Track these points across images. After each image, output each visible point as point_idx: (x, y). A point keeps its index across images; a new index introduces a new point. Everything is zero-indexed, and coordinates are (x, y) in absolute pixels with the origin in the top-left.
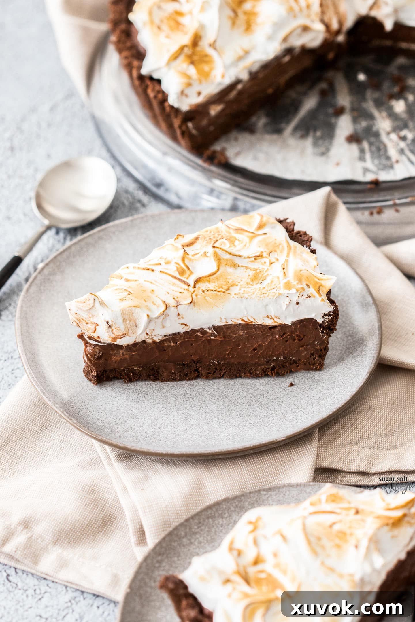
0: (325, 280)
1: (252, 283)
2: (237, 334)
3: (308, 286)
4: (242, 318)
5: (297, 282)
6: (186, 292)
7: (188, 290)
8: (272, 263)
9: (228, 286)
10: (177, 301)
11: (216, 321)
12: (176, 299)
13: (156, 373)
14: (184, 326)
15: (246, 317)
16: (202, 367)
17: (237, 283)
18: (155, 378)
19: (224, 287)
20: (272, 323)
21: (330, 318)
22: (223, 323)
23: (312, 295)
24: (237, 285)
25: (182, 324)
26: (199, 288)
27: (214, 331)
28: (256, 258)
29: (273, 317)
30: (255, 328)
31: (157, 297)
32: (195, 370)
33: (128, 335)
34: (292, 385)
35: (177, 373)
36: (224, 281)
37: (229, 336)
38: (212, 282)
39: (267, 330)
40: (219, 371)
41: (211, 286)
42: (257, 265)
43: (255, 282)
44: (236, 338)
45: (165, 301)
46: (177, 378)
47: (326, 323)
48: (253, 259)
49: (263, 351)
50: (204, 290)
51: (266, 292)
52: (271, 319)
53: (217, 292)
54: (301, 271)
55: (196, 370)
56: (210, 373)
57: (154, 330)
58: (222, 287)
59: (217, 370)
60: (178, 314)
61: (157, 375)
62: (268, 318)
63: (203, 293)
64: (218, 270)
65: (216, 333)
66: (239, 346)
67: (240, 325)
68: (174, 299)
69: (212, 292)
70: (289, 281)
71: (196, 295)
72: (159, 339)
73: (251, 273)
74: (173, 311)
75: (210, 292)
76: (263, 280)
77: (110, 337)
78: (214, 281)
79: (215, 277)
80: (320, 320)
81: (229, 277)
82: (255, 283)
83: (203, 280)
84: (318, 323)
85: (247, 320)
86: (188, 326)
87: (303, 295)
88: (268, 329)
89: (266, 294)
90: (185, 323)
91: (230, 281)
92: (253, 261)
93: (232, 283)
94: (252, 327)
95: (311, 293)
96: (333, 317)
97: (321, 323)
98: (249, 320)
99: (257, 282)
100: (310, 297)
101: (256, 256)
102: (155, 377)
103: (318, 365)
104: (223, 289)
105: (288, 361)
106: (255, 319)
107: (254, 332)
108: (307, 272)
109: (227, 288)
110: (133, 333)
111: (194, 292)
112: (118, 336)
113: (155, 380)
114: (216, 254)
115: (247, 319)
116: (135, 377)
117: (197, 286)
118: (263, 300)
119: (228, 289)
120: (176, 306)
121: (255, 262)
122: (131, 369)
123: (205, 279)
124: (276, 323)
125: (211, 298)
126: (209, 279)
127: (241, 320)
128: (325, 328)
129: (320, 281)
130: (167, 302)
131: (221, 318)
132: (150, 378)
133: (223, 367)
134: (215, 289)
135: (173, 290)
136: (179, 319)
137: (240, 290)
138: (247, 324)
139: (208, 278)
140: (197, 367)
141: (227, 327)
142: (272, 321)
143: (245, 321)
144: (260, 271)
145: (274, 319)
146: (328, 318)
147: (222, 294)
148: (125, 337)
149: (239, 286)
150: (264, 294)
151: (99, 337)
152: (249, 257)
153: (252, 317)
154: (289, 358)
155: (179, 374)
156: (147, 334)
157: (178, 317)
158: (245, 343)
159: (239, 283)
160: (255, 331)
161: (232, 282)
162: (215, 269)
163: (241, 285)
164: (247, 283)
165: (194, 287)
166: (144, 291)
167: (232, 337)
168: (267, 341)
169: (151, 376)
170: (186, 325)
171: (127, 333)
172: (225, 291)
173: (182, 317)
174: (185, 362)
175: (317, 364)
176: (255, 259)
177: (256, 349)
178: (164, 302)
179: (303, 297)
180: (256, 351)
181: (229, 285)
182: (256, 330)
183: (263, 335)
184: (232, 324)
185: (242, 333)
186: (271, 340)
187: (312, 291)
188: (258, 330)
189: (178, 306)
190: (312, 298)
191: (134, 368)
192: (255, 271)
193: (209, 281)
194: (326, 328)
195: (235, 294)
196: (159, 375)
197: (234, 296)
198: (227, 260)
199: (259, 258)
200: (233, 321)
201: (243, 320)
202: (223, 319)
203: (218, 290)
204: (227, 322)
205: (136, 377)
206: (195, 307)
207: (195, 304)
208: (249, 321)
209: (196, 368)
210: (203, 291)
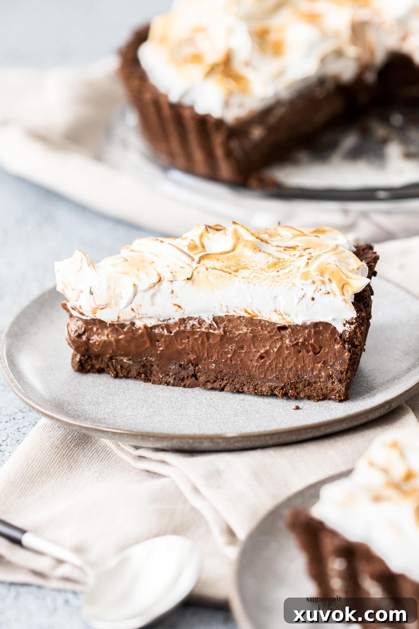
0: (355, 279)
1: (267, 270)
2: (240, 330)
3: (330, 280)
4: (245, 308)
5: (318, 273)
6: (188, 267)
7: (191, 266)
8: (301, 256)
9: (237, 267)
10: (174, 276)
11: (215, 308)
12: (174, 273)
13: (149, 373)
14: (178, 307)
15: (250, 307)
16: (200, 372)
17: (249, 267)
18: (146, 378)
19: (232, 268)
20: (280, 320)
21: (353, 327)
22: (223, 312)
23: (333, 292)
24: (249, 269)
25: (175, 305)
26: (204, 265)
27: (214, 322)
28: (286, 248)
29: (282, 313)
30: (261, 326)
31: (154, 268)
32: (192, 375)
33: (110, 307)
34: (298, 408)
35: (172, 376)
36: (235, 262)
37: (230, 332)
38: (221, 262)
39: (276, 332)
40: (220, 381)
41: (218, 265)
42: (285, 256)
43: (271, 269)
44: (239, 337)
45: (161, 274)
46: (171, 381)
47: (347, 334)
48: (282, 249)
49: (272, 362)
50: (208, 267)
51: (278, 281)
52: (278, 314)
53: (222, 272)
54: (328, 264)
55: (195, 376)
56: (208, 381)
57: (140, 305)
58: (230, 268)
59: (218, 379)
60: (172, 292)
61: (151, 375)
62: (275, 313)
63: (206, 272)
64: (233, 250)
65: (215, 325)
66: (242, 348)
67: (243, 319)
68: (172, 272)
69: (217, 271)
70: (308, 271)
71: (198, 273)
72: (151, 324)
73: (271, 260)
74: (166, 286)
75: (214, 271)
76: (281, 269)
77: (90, 307)
78: (224, 260)
79: (226, 257)
80: (340, 329)
81: (243, 260)
82: (270, 271)
83: (211, 257)
84: (337, 331)
85: (251, 312)
86: (182, 308)
87: (320, 290)
88: (276, 329)
89: (278, 282)
90: (179, 305)
91: (242, 264)
92: (281, 251)
93: (244, 267)
94: (257, 324)
95: (331, 289)
96: (356, 326)
97: (341, 333)
98: (253, 312)
99: (273, 270)
100: (328, 293)
101: (286, 247)
102: (146, 376)
103: (338, 392)
104: (230, 270)
105: (302, 381)
106: (260, 312)
107: (260, 332)
108: (336, 267)
109: (236, 269)
110: (116, 305)
111: (196, 268)
112: (99, 306)
113: (147, 380)
114: (235, 232)
115: (251, 310)
116: (123, 372)
117: (202, 262)
118: (273, 289)
119: (237, 271)
120: (172, 281)
121: (283, 252)
122: (120, 360)
123: (213, 256)
124: (285, 321)
125: (214, 279)
126: (219, 257)
127: (244, 310)
128: (346, 341)
129: (348, 280)
130: (163, 275)
131: (221, 305)
132: (140, 377)
133: (225, 376)
134: (221, 269)
135: (175, 264)
136: (172, 297)
137: (250, 274)
138: (252, 319)
139: (217, 256)
140: (196, 372)
141: (230, 319)
142: (280, 317)
143: (249, 314)
144: (283, 261)
145: (282, 316)
146: (350, 327)
147: (228, 275)
148: (106, 309)
149: (251, 270)
150: (276, 282)
151: (80, 307)
152: (277, 246)
153: (257, 309)
154: (303, 378)
155: (173, 377)
156: (133, 310)
157: (172, 295)
158: (249, 346)
159: (253, 267)
160: (260, 330)
161: (244, 265)
162: (230, 248)
163: (253, 270)
164: (262, 269)
165: (199, 262)
166: (143, 261)
167: (235, 333)
168: (276, 347)
169: (142, 374)
170: (180, 307)
171: (109, 304)
172: (232, 272)
173: (176, 296)
174: (182, 362)
175: (336, 392)
176: (284, 250)
177: (264, 357)
178: (159, 275)
179: (321, 292)
180: (263, 360)
181: (240, 268)
182: (262, 329)
183: (271, 337)
184: (234, 316)
185: (245, 330)
186: (280, 346)
187: (334, 287)
188: (264, 329)
189: (174, 282)
190: (331, 295)
191: (123, 360)
192: (277, 260)
193: (218, 260)
194: (348, 342)
195: (243, 278)
196: (152, 375)
197: (242, 280)
198: (247, 241)
199: (290, 249)
200: (235, 312)
201: (246, 311)
202: (223, 306)
203: (224, 270)
204: (228, 312)
205: (125, 372)
206: (193, 286)
207: (194, 283)
208: (254, 314)
209: (194, 372)
210: (207, 269)
